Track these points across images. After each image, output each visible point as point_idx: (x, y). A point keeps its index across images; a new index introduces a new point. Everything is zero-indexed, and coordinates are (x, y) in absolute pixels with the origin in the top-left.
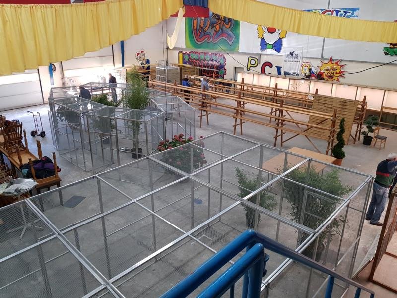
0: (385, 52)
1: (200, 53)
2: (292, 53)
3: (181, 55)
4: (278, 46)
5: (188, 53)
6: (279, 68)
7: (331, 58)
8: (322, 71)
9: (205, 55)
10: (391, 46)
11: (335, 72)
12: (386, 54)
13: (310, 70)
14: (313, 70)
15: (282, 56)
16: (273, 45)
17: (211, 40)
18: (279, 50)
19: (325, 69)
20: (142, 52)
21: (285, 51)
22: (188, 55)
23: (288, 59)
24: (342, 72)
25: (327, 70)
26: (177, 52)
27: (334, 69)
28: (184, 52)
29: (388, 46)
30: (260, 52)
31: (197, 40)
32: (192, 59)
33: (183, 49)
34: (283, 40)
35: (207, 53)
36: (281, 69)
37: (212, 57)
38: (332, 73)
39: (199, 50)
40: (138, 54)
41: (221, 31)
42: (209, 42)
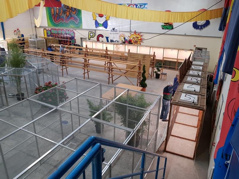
0: (162, 28)
1: (58, 30)
2: (114, 29)
3: (45, 31)
4: (105, 25)
5: (50, 30)
6: (107, 38)
7: (135, 31)
8: (131, 39)
9: (61, 31)
10: (165, 24)
11: (138, 39)
12: (163, 29)
13: (125, 38)
14: (126, 38)
15: (108, 30)
16: (102, 24)
17: (64, 21)
18: (106, 27)
19: (132, 38)
20: (18, 29)
21: (110, 28)
22: (50, 31)
23: (112, 32)
24: (142, 39)
25: (134, 38)
26: (43, 29)
27: (137, 38)
28: (47, 29)
29: (163, 24)
30: (95, 29)
31: (55, 22)
32: (53, 34)
33: (46, 27)
34: (108, 21)
35: (63, 30)
36: (109, 38)
37: (66, 32)
38: (136, 40)
39: (57, 28)
40: (15, 31)
41: (70, 16)
42: (63, 22)
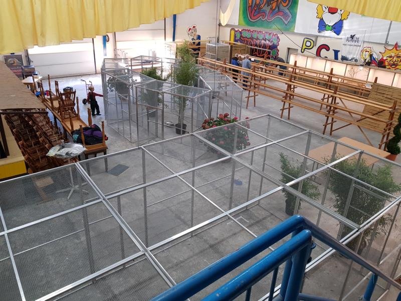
1: (252, 32)
2: (352, 37)
3: (233, 32)
4: (337, 28)
5: (240, 30)
6: (336, 52)
7: (397, 44)
8: (385, 58)
13: (371, 56)
14: (375, 56)
15: (341, 38)
16: (332, 26)
18: (338, 33)
19: (388, 56)
20: (194, 27)
22: (241, 32)
23: (347, 43)
26: (229, 29)
27: (399, 57)
28: (236, 30)
30: (318, 34)
31: (251, 18)
32: (243, 38)
34: (344, 21)
35: (260, 32)
36: (339, 53)
37: (265, 36)
38: (396, 61)
39: (252, 29)
40: (190, 29)
41: (277, 9)
42: (263, 20)
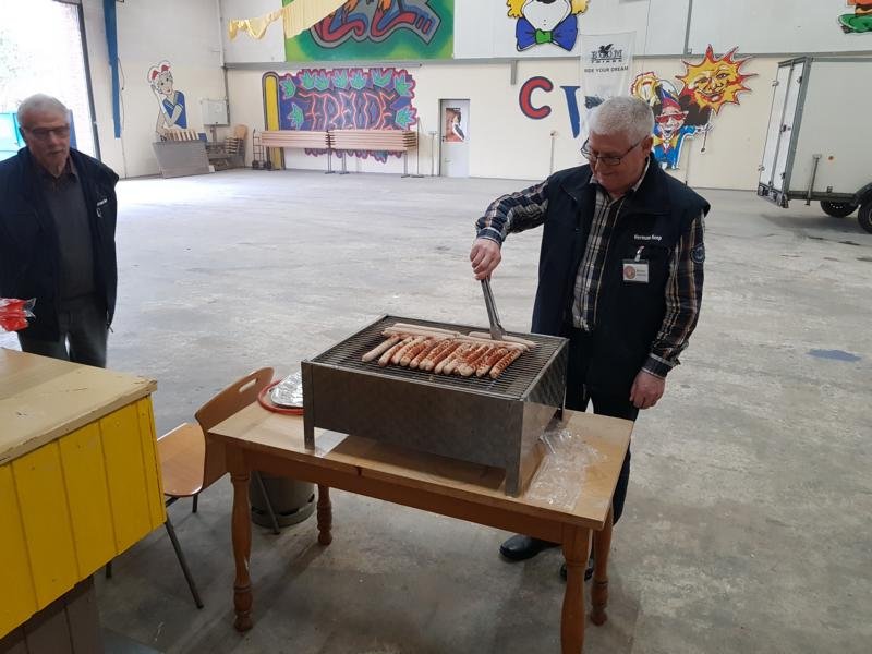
1: (332, 73)
2: (605, 50)
4: (565, 34)
5: (294, 75)
6: (570, 92)
7: (710, 50)
8: (691, 87)
9: (350, 76)
11: (724, 81)
13: (658, 90)
14: (667, 88)
15: (578, 58)
16: (552, 32)
17: (368, 33)
18: (568, 46)
19: (696, 79)
20: (165, 68)
21: (585, 44)
22: (296, 80)
23: (596, 66)
24: (742, 77)
25: (703, 80)
26: (260, 75)
27: (722, 76)
28: (281, 74)
30: (516, 54)
31: (322, 39)
32: (307, 92)
33: (280, 66)
34: (580, 18)
35: (355, 70)
36: (577, 92)
38: (717, 86)
39: (328, 66)
40: (155, 73)
41: (396, 8)
42: (358, 38)
